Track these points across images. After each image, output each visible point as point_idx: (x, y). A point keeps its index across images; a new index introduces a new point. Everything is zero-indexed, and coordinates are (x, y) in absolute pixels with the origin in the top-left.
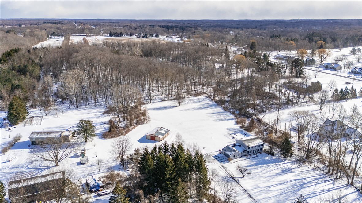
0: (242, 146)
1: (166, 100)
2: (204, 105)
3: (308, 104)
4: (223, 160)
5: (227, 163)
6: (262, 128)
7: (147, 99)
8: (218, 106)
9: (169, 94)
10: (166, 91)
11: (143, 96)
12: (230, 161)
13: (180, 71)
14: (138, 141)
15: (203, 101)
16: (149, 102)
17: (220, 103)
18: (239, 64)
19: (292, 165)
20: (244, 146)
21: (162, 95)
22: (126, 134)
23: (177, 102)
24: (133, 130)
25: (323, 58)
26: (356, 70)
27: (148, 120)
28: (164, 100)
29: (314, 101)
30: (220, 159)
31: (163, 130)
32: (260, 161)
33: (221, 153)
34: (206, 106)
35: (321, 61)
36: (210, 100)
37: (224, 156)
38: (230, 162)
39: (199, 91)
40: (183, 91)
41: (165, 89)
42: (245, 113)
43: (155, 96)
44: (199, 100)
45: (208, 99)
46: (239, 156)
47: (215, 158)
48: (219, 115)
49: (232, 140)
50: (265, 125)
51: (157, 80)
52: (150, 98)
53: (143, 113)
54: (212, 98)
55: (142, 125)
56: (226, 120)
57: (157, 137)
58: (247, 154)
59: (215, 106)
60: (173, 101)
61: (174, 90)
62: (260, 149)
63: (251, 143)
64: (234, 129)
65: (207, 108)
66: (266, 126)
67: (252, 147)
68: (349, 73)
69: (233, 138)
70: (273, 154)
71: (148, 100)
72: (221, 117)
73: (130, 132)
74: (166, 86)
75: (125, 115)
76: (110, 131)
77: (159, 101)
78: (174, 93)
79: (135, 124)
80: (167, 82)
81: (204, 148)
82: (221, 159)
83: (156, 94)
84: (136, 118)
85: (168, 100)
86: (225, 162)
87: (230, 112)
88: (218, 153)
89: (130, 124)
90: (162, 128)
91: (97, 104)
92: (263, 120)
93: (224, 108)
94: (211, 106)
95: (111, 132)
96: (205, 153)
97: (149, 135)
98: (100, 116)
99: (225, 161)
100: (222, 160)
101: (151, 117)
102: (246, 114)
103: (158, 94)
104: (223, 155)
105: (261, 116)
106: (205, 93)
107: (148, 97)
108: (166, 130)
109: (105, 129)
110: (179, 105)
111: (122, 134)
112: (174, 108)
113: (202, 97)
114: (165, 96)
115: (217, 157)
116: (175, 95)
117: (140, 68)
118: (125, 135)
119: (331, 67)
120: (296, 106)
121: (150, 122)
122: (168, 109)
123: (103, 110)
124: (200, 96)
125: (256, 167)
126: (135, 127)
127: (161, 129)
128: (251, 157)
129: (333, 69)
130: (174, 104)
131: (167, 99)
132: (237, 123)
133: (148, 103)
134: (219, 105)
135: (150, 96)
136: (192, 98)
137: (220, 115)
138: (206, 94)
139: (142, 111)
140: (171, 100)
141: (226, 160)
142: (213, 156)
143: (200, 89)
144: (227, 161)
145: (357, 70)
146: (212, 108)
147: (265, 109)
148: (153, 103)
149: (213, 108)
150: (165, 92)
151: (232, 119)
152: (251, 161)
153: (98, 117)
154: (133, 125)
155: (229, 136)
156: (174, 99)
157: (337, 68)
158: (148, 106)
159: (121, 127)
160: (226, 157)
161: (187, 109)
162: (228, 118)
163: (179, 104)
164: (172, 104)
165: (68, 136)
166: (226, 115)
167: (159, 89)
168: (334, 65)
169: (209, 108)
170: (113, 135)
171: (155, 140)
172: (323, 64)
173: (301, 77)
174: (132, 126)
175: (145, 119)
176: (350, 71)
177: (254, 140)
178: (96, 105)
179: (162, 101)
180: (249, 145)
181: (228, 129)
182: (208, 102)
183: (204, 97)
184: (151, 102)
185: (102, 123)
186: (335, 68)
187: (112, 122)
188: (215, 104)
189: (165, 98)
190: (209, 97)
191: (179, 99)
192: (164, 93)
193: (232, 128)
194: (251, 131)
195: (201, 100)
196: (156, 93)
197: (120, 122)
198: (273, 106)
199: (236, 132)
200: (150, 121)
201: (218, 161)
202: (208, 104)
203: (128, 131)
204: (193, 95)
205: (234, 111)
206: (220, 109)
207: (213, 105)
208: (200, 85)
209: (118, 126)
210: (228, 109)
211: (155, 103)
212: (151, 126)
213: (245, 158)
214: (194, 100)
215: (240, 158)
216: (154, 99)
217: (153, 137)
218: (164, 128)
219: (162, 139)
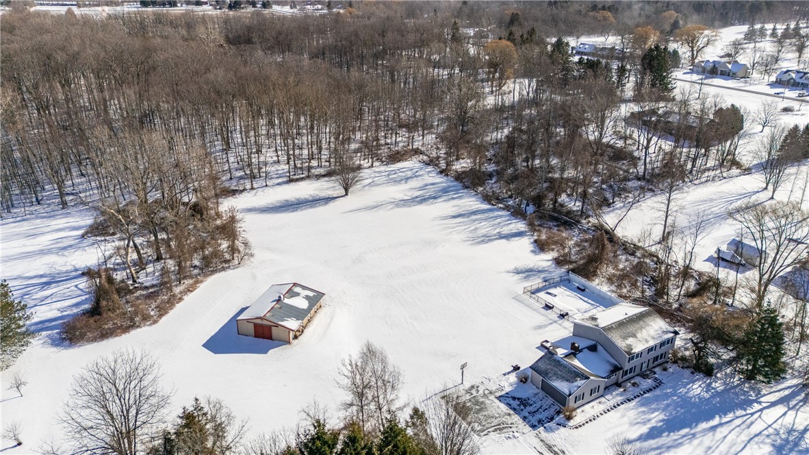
1: (302, 179)
2: (421, 188)
3: (725, 175)
4: (542, 416)
5: (562, 429)
6: (624, 262)
7: (241, 178)
8: (466, 191)
9: (311, 157)
10: (301, 149)
11: (226, 167)
12: (569, 418)
14: (204, 346)
15: (416, 176)
16: (248, 186)
17: (470, 181)
21: (288, 163)
22: (161, 316)
23: (337, 183)
24: (188, 298)
25: (695, 49)
26: (790, 77)
27: (245, 254)
28: (295, 177)
29: (735, 163)
30: (529, 409)
31: (298, 294)
32: (677, 405)
33: (523, 380)
34: (431, 191)
35: (692, 57)
36: (438, 174)
37: (542, 394)
38: (572, 423)
39: (401, 145)
40: (353, 146)
41: (296, 141)
42: (554, 210)
43: (266, 164)
44: (404, 174)
45: (430, 168)
47: (509, 405)
48: (474, 221)
49: (546, 316)
50: (630, 249)
52: (248, 172)
53: (224, 226)
54: (443, 165)
55: (223, 273)
56: (501, 238)
57: (277, 326)
58: (620, 380)
59: (457, 191)
60: (326, 179)
61: (324, 146)
64: (539, 271)
65: (435, 198)
66: (633, 254)
68: (772, 85)
69: (548, 307)
71: (242, 181)
72: (485, 228)
73: (178, 306)
74: (298, 134)
75: (161, 236)
77: (280, 180)
78: (325, 152)
79: (196, 271)
80: (302, 119)
81: (463, 367)
82: (532, 409)
83: (270, 160)
84: (202, 247)
85: (308, 177)
86: (552, 424)
87: (507, 208)
88: (513, 378)
89: (180, 272)
90: (295, 284)
92: (619, 233)
93: (487, 198)
94: (445, 191)
95: (101, 314)
96: (467, 385)
97: (248, 320)
98: (71, 246)
99: (552, 419)
100: (538, 416)
102: (560, 212)
103: (275, 159)
104: (537, 391)
106: (417, 152)
107: (242, 169)
108: (311, 294)
109: (84, 298)
110: (347, 194)
111: (146, 317)
112: (332, 204)
113: (411, 164)
114: (299, 165)
115: (514, 398)
116: (329, 161)
117: (211, 76)
118: (156, 321)
119: (722, 71)
120: (696, 182)
121: (252, 260)
122: (311, 207)
124: (406, 160)
125: (674, 436)
126: (197, 282)
127: (291, 293)
128: (637, 391)
129: (729, 76)
130: (328, 189)
131: (306, 174)
132: (541, 246)
133: (242, 191)
134: (467, 187)
135: (250, 165)
136: (383, 168)
137: (481, 220)
138: (422, 153)
139: (224, 220)
140: (319, 177)
141: (552, 411)
142: (499, 398)
143: (401, 139)
144: (557, 419)
145: (794, 76)
146: (449, 200)
147: (608, 195)
148: (260, 190)
149: (453, 199)
150: (297, 152)
151: (520, 234)
152: (643, 409)
153: (65, 248)
154: (191, 277)
155: (532, 301)
156: (329, 174)
157: (740, 74)
158: (243, 201)
159: (146, 288)
160: (550, 400)
161: (371, 204)
162: (506, 230)
163: (346, 190)
164: (322, 190)
168: (730, 66)
169: (439, 200)
170: (110, 325)
171: (270, 338)
172: (703, 64)
174: (185, 278)
175: (233, 250)
176: (773, 78)
178: (64, 205)
179: (291, 181)
181: (518, 272)
182: (431, 177)
183: (418, 165)
184: (255, 186)
185: (74, 274)
186: (734, 74)
188: (456, 183)
189: (300, 172)
190: (432, 162)
191: (345, 173)
192: (294, 155)
193: (531, 266)
194: (595, 274)
195: (409, 174)
196: (269, 155)
197: (141, 264)
198: (630, 184)
199: (549, 285)
200: (252, 255)
201: (524, 418)
202: (432, 184)
203: (169, 301)
204: (384, 159)
205: (519, 205)
206: (474, 199)
207: (449, 187)
208: (401, 126)
209: (134, 281)
210: (498, 199)
211: (268, 188)
212: (254, 277)
213: (619, 399)
214: (388, 175)
215: (602, 399)
216: (264, 175)
217: (262, 326)
218: (305, 288)
219: (298, 334)
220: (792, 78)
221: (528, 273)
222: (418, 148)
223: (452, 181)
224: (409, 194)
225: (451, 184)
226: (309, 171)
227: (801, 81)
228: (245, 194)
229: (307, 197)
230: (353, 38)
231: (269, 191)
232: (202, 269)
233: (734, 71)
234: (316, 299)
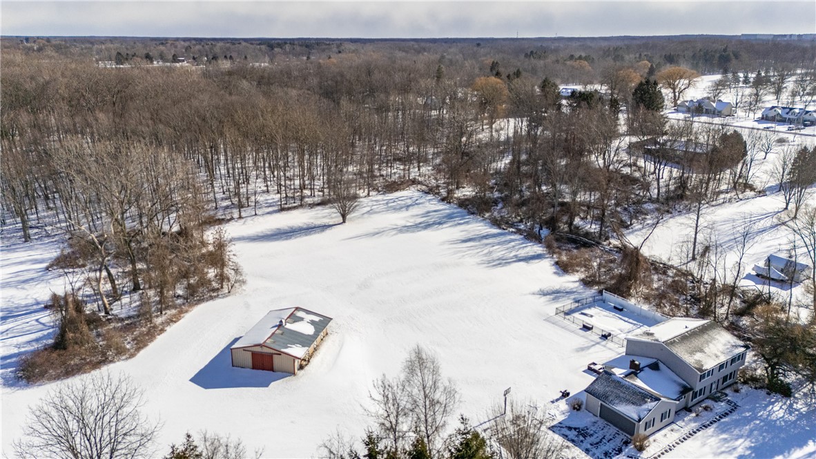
0: (661, 366)
1: (295, 208)
3: (741, 196)
4: (607, 448)
7: (227, 207)
8: (472, 216)
9: (303, 187)
10: (292, 180)
12: (641, 450)
14: (192, 380)
15: (417, 204)
16: (236, 215)
17: (474, 207)
20: (674, 366)
21: (279, 193)
22: (138, 349)
23: (334, 210)
24: (171, 329)
25: (677, 90)
26: (775, 113)
27: (235, 282)
28: (286, 206)
29: (748, 187)
30: (590, 440)
31: (302, 319)
33: (576, 407)
34: (434, 217)
35: (675, 99)
36: (439, 201)
37: (601, 422)
38: (645, 455)
39: (397, 176)
42: (572, 231)
43: (255, 193)
44: (403, 202)
45: (430, 197)
47: (565, 436)
48: (487, 244)
49: (587, 338)
50: (660, 268)
52: (235, 200)
53: (211, 254)
54: (443, 192)
55: (211, 303)
56: (520, 260)
57: (280, 353)
59: (462, 217)
60: (319, 208)
62: (734, 372)
64: (567, 293)
65: (440, 223)
66: (665, 273)
67: (711, 372)
68: (760, 121)
69: (586, 328)
71: (229, 210)
72: (499, 252)
73: (160, 339)
75: (139, 266)
76: (60, 344)
77: (270, 209)
78: (318, 185)
79: (179, 301)
81: (507, 392)
82: (593, 439)
83: (259, 190)
84: (185, 275)
85: (301, 206)
86: (622, 457)
87: (519, 232)
88: (563, 405)
89: (160, 302)
90: (297, 309)
91: (32, 232)
92: (645, 252)
93: (496, 223)
94: (450, 217)
95: (65, 349)
97: (244, 349)
98: (32, 279)
99: (620, 450)
100: (603, 448)
103: (265, 189)
105: (630, 240)
106: (414, 182)
107: (229, 199)
108: (317, 319)
109: (45, 333)
110: (344, 222)
111: (120, 352)
112: (328, 232)
113: (410, 193)
114: (291, 195)
115: (570, 428)
116: (322, 191)
118: (132, 356)
119: (706, 109)
120: (714, 203)
121: (244, 287)
122: (306, 235)
123: (53, 253)
124: (404, 189)
126: (181, 312)
127: (293, 318)
128: (711, 415)
129: (714, 114)
130: (324, 217)
131: (298, 203)
132: (564, 268)
133: (229, 220)
134: (473, 213)
135: (237, 194)
136: (380, 197)
138: (420, 183)
139: (211, 248)
140: (312, 205)
141: (617, 442)
142: (552, 428)
143: (397, 171)
144: (626, 451)
145: (780, 111)
146: (456, 225)
147: (625, 218)
148: (249, 219)
149: (460, 224)
150: (288, 182)
151: (538, 257)
152: (724, 436)
154: (175, 307)
155: (566, 321)
156: (323, 203)
157: (725, 112)
158: (231, 230)
159: (122, 320)
160: (613, 430)
162: (523, 253)
163: (344, 216)
164: (317, 218)
166: (513, 244)
167: (267, 173)
168: (714, 105)
169: (445, 226)
170: (77, 361)
171: (272, 369)
172: (687, 104)
174: (166, 308)
175: (222, 278)
179: (282, 210)
181: (544, 294)
182: (433, 205)
183: (417, 194)
184: (243, 214)
185: (35, 307)
186: (720, 112)
188: (459, 210)
189: (292, 201)
190: (432, 191)
192: (285, 186)
193: (557, 287)
194: (629, 294)
195: (409, 202)
197: (115, 295)
199: (581, 305)
200: (244, 282)
201: (587, 451)
202: (435, 211)
203: (148, 333)
204: (380, 189)
205: (532, 228)
206: (482, 224)
207: (453, 213)
208: (395, 160)
209: (107, 313)
210: (507, 223)
211: (257, 217)
212: (247, 306)
213: (694, 425)
214: (387, 203)
215: (674, 426)
216: (253, 204)
217: (262, 355)
218: (308, 312)
219: (304, 363)
220: (779, 114)
221: (556, 294)
222: (415, 179)
223: (456, 208)
224: (412, 220)
225: (456, 211)
226: (301, 200)
227: (787, 116)
228: (232, 223)
229: (301, 225)
230: (339, 78)
231: (261, 219)
232: (186, 299)
233: (719, 109)
234: (322, 324)
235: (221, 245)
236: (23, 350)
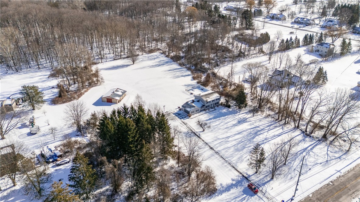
0: (200, 101)
1: (118, 59)
2: (159, 62)
3: (258, 56)
4: (183, 117)
5: (187, 119)
6: (218, 82)
7: (98, 59)
9: (121, 52)
10: (118, 49)
11: (92, 56)
12: (190, 117)
13: (131, 26)
14: (93, 104)
15: (158, 58)
16: (100, 62)
17: (176, 59)
18: (191, 17)
19: (247, 115)
20: (202, 101)
21: (113, 53)
22: (79, 98)
23: (130, 60)
24: (86, 93)
25: (269, 8)
26: (298, 20)
27: (102, 82)
28: (116, 58)
29: (263, 52)
30: (180, 115)
31: (119, 91)
32: (218, 114)
33: (180, 110)
34: (162, 62)
35: (268, 12)
36: (165, 57)
37: (184, 112)
38: (190, 118)
39: (153, 47)
40: (136, 48)
41: (116, 46)
42: (201, 68)
43: (106, 54)
44: (153, 57)
45: (163, 55)
46: (198, 111)
47: (175, 115)
48: (175, 72)
49: (190, 96)
50: (220, 78)
51: (106, 36)
52: (100, 57)
53: (94, 74)
54: (167, 54)
55: (95, 87)
56: (182, 76)
57: (113, 99)
58: (205, 109)
59: (171, 62)
60: (127, 59)
61: (126, 47)
62: (217, 103)
63: (209, 97)
64: (192, 85)
65: (163, 65)
66: (221, 80)
67: (210, 102)
68: (292, 23)
69: (191, 94)
70: (229, 107)
71: (98, 60)
72: (178, 74)
73: (83, 96)
74: (116, 43)
75: (75, 77)
76: (60, 96)
77: (111, 59)
78: (126, 51)
79: (87, 87)
80: (118, 38)
81: (164, 106)
82: (181, 115)
83: (107, 53)
84: (88, 80)
85: (121, 58)
86: (185, 118)
87: (186, 68)
88: (178, 110)
89: (82, 87)
90: (118, 89)
91: (40, 66)
92: (218, 74)
93: (180, 65)
94: (167, 62)
95: (62, 97)
96: (165, 111)
97: (105, 98)
98: (46, 80)
99: (186, 117)
100: (182, 117)
101: (104, 78)
102: (202, 68)
103: (109, 52)
104: (183, 112)
105: (216, 71)
106: (159, 49)
107: (98, 56)
108: (123, 91)
109: (54, 94)
110: (134, 64)
111: (75, 98)
112: (129, 67)
113: (157, 53)
114: (117, 54)
115: (177, 114)
116: (128, 53)
117: (85, 23)
118: (77, 99)
119: (276, 18)
120: (248, 58)
121: (104, 83)
122: (122, 68)
123: (49, 73)
124: (155, 52)
125: (215, 120)
126: (88, 89)
127: (117, 91)
128: (209, 111)
129: (278, 19)
130: (128, 62)
131: (120, 57)
132: (194, 78)
133: (98, 63)
134: (174, 61)
135: (100, 54)
136: (147, 55)
137: (177, 72)
138: (160, 50)
139: (94, 72)
140: (124, 58)
141: (186, 116)
142: (173, 114)
143: (153, 45)
144: (187, 117)
145: (300, 19)
147: (219, 63)
148: (104, 63)
149: (169, 65)
150: (116, 50)
151: (189, 75)
152: (209, 115)
153: (43, 81)
154: (86, 88)
155: (187, 92)
156: (127, 57)
157: (282, 19)
158: (100, 66)
159: (72, 91)
160: (186, 114)
161: (142, 67)
162: (184, 74)
163: (134, 62)
164: (125, 62)
165: (10, 105)
166: (183, 71)
167: (110, 46)
168: (279, 16)
169: (165, 65)
170: (65, 100)
171: (112, 102)
172: (270, 15)
173: (251, 29)
175: (98, 81)
176: (293, 21)
177: (212, 95)
178: (39, 68)
179: (115, 60)
180: (207, 100)
181: (185, 85)
182: (163, 58)
183: (159, 54)
184: (103, 61)
185: (49, 88)
186: (280, 19)
187: (61, 86)
188: (171, 60)
189: (117, 57)
190: (164, 53)
191: (133, 57)
192: (115, 51)
193: (190, 84)
194: (208, 85)
195: (155, 57)
196: (106, 51)
197: (70, 85)
198: (227, 59)
199: (194, 88)
200: (104, 82)
201: (179, 117)
202: (163, 60)
203: (80, 94)
204: (147, 52)
205: (190, 67)
206: (176, 65)
207: (168, 61)
208: (154, 40)
209: (69, 89)
210: (184, 65)
211: (107, 62)
212: (105, 88)
213: (204, 113)
214: (148, 57)
215: (199, 113)
216: (105, 58)
217: (109, 99)
218: (120, 89)
219: (119, 101)
220: (299, 20)
221: (188, 86)
222: (159, 48)
223: (170, 59)
224: (155, 63)
225: (169, 60)
226: (121, 56)
227: (302, 22)
228: (99, 64)
229: (120, 65)
232: (89, 86)
233: (280, 17)
234: (124, 92)
235: (97, 71)
236: (50, 98)
